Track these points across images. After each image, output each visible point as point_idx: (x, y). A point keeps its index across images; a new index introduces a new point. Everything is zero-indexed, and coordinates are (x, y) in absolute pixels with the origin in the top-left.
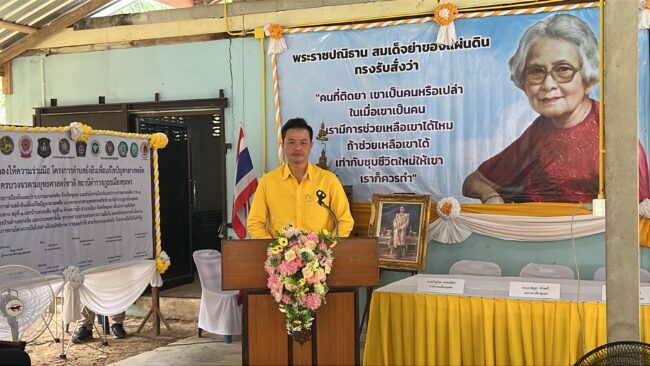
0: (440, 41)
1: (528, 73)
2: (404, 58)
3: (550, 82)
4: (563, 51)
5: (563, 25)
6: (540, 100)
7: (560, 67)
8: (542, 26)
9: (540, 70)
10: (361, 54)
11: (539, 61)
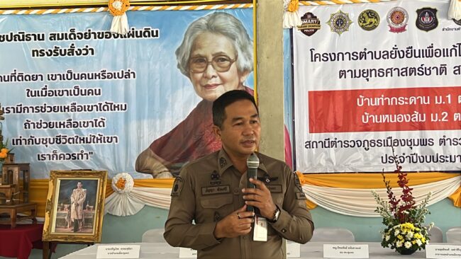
0: (114, 29)
1: (192, 63)
2: (80, 44)
3: (211, 71)
4: (221, 45)
5: (221, 22)
6: (203, 86)
7: (219, 58)
8: (204, 22)
9: (202, 60)
10: (37, 37)
11: (201, 52)
